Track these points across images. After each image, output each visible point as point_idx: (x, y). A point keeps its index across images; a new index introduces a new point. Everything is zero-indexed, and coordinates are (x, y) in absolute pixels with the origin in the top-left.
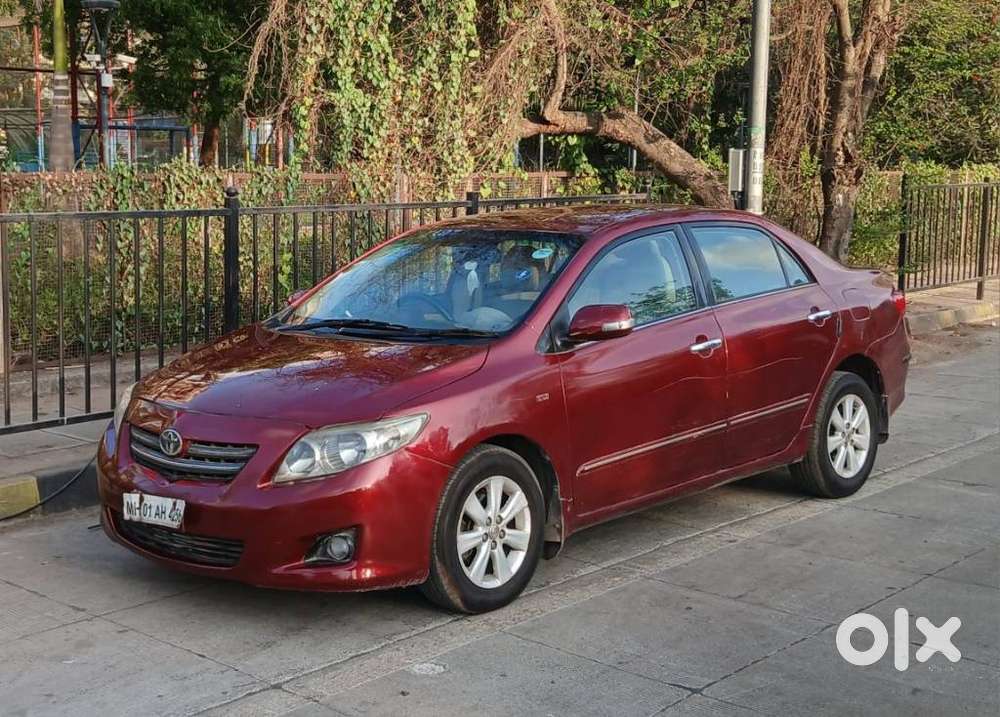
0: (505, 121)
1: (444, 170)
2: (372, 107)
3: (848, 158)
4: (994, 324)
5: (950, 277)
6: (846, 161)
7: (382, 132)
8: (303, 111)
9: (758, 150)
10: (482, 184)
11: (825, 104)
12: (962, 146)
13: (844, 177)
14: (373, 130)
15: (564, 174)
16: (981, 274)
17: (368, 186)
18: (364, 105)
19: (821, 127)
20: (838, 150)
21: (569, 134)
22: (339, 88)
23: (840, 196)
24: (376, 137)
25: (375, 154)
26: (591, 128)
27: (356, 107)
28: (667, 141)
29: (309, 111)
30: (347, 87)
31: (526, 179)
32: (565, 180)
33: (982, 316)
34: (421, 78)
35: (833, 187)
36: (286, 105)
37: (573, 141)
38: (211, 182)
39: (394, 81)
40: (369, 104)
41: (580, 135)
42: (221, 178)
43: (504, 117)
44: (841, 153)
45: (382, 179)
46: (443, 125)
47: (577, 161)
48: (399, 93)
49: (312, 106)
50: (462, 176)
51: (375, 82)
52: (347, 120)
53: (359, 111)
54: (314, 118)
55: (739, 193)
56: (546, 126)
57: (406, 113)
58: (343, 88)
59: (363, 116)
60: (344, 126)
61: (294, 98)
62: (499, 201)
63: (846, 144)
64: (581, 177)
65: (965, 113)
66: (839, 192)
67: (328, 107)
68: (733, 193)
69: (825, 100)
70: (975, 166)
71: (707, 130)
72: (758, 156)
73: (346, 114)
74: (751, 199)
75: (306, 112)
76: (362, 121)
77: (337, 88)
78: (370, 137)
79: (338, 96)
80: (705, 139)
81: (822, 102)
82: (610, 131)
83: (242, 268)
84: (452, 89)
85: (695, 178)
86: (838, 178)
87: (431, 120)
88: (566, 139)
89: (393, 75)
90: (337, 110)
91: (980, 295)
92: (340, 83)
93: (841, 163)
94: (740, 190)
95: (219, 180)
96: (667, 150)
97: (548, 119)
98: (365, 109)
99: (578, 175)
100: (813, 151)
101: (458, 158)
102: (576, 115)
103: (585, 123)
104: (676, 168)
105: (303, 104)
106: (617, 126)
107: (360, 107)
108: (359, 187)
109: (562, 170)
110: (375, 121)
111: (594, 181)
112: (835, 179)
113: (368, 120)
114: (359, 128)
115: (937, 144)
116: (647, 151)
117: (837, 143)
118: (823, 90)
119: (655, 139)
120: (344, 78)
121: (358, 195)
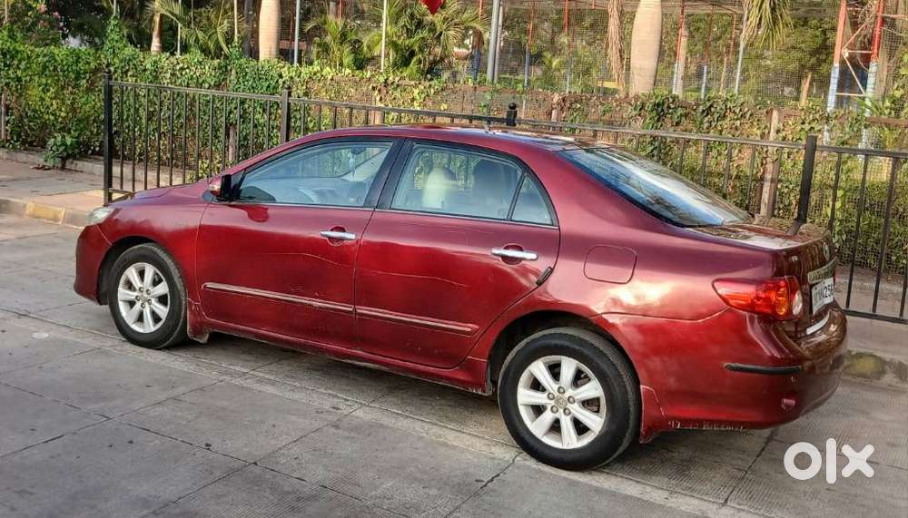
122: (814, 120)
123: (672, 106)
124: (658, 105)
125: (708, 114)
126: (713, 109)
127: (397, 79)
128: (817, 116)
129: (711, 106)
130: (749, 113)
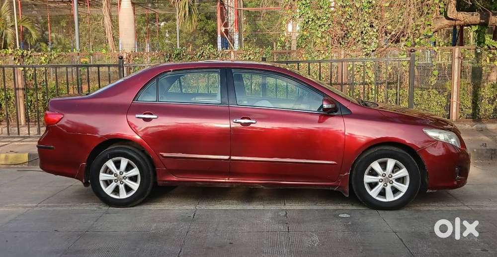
17: (313, 55)
21: (473, 25)
26: (484, 21)
37: (475, 28)
82: (494, 22)
102: (473, 15)
103: (479, 19)
121: (307, 59)
122: (250, 54)
123: (185, 54)
124: (178, 54)
125: (202, 57)
126: (204, 54)
127: (29, 52)
128: (251, 52)
129: (203, 52)
130: (221, 54)
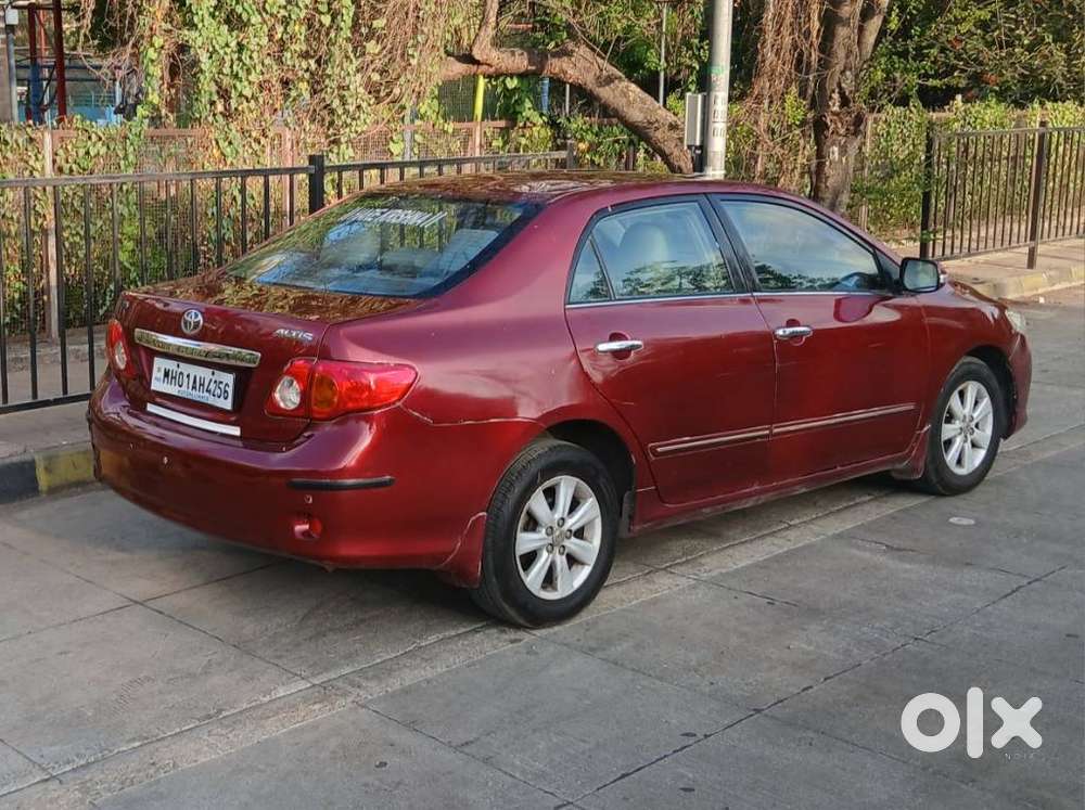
0: (414, 62)
1: (338, 123)
2: (241, 47)
3: (845, 102)
4: (1042, 300)
5: (1007, 238)
6: (841, 106)
7: (253, 77)
8: (152, 54)
9: (721, 93)
10: (391, 138)
11: (818, 36)
12: (1042, 80)
13: (840, 125)
14: (242, 74)
15: (502, 123)
16: (1033, 238)
17: (235, 143)
18: (227, 45)
19: (815, 64)
20: (834, 92)
21: (506, 75)
22: (196, 26)
23: (836, 149)
24: (246, 83)
25: (245, 104)
26: (534, 68)
27: (217, 47)
28: (626, 83)
29: (160, 53)
30: (206, 23)
31: (450, 131)
32: (505, 132)
33: (1032, 290)
34: (304, 11)
35: (826, 138)
36: (132, 48)
37: (512, 83)
38: (20, 141)
39: (271, 15)
40: (233, 44)
41: (522, 76)
42: (33, 136)
43: (413, 56)
44: (836, 96)
45: (254, 134)
46: (333, 68)
47: (518, 109)
48: (280, 29)
49: (162, 47)
50: (359, 130)
51: (245, 16)
52: (205, 63)
53: (222, 52)
54: (165, 61)
55: (696, 148)
56: (476, 67)
57: (288, 55)
58: (200, 26)
59: (227, 58)
60: (201, 71)
61: (142, 37)
62: (358, 166)
63: (843, 85)
64: (525, 127)
65: (1051, 41)
66: (833, 144)
67: (183, 48)
68: (689, 147)
69: (819, 30)
70: (1049, 105)
71: (694, 68)
72: (719, 101)
73: (204, 57)
74: (710, 155)
75: (156, 55)
76: (228, 64)
77: (192, 26)
78: (238, 84)
79: (194, 34)
80: (693, 78)
81: (814, 33)
82: (557, 70)
83: (67, 245)
84: (342, 24)
85: (657, 129)
86: (832, 127)
87: (318, 62)
88: (503, 82)
89: (271, 7)
90: (192, 52)
91: (1031, 263)
92: (196, 19)
93: (836, 108)
94: (698, 143)
95: (31, 140)
96: (625, 95)
97: (477, 57)
98: (228, 50)
99: (521, 124)
100: (802, 94)
101: (352, 109)
102: (513, 53)
103: (526, 63)
104: (636, 115)
105: (152, 45)
106: (564, 65)
107: (222, 48)
108: (223, 144)
109: (500, 119)
110: (244, 64)
111: (543, 131)
112: (828, 128)
113: (236, 63)
114: (223, 74)
115: (1013, 78)
116: (601, 95)
117: (831, 85)
118: (815, 17)
119: (610, 80)
120: (200, 13)
121: (222, 154)
